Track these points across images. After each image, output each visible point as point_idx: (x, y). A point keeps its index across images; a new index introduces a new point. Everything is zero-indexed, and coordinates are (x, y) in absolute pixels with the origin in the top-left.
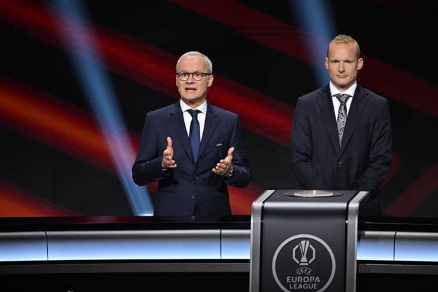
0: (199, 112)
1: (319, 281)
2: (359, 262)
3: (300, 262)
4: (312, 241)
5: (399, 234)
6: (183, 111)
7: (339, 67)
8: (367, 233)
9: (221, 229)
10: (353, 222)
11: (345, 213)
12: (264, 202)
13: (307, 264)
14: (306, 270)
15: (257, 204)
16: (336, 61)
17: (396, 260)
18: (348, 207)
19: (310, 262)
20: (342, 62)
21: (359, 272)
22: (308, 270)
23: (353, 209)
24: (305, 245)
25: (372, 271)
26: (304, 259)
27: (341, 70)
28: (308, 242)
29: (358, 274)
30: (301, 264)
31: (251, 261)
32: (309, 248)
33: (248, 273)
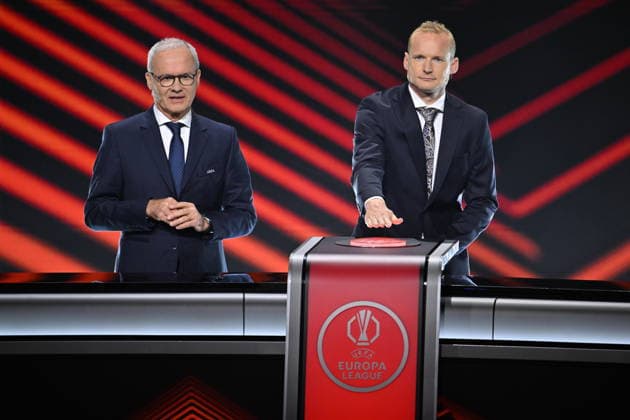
0: (183, 125)
1: (384, 368)
2: (443, 341)
3: (357, 341)
4: (375, 311)
5: (501, 301)
6: (160, 123)
7: (424, 66)
8: (454, 300)
9: (244, 292)
10: (435, 284)
11: (423, 271)
12: (306, 255)
13: (367, 344)
14: (366, 352)
15: (297, 257)
16: (420, 57)
17: (495, 339)
18: (427, 262)
19: (372, 341)
20: (429, 59)
21: (443, 356)
22: (369, 353)
23: (434, 265)
24: (364, 317)
25: (461, 356)
26: (363, 336)
27: (427, 70)
28: (369, 313)
29: (440, 357)
30: (359, 344)
31: (287, 339)
32: (371, 319)
33: (283, 356)
